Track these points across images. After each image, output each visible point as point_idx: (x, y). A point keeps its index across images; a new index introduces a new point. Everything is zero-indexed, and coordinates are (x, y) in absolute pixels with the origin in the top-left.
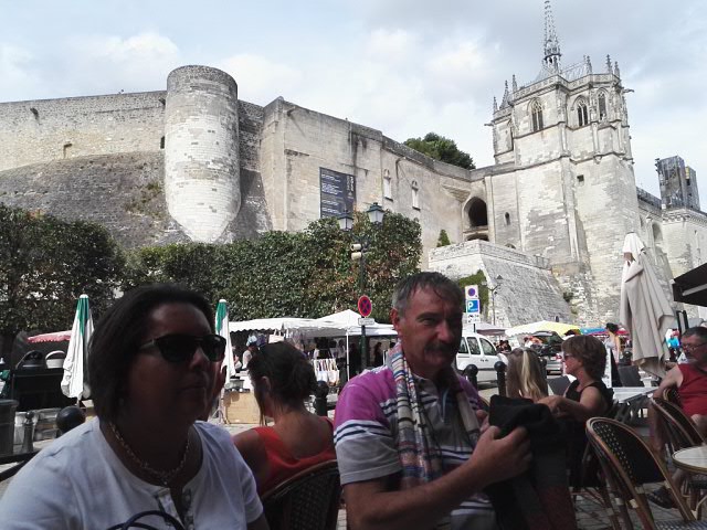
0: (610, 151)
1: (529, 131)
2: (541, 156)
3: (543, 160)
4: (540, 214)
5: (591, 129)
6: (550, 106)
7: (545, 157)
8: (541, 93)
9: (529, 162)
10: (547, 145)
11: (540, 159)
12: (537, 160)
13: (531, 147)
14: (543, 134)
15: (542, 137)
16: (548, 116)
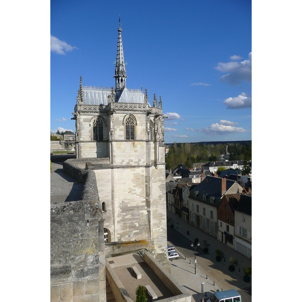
0: (163, 162)
1: (124, 139)
2: (132, 161)
3: (133, 164)
4: (129, 205)
6: (142, 126)
7: (135, 163)
8: (136, 112)
9: (122, 163)
10: (137, 153)
11: (130, 163)
12: (128, 163)
13: (124, 152)
14: (135, 144)
15: (134, 146)
16: (140, 132)
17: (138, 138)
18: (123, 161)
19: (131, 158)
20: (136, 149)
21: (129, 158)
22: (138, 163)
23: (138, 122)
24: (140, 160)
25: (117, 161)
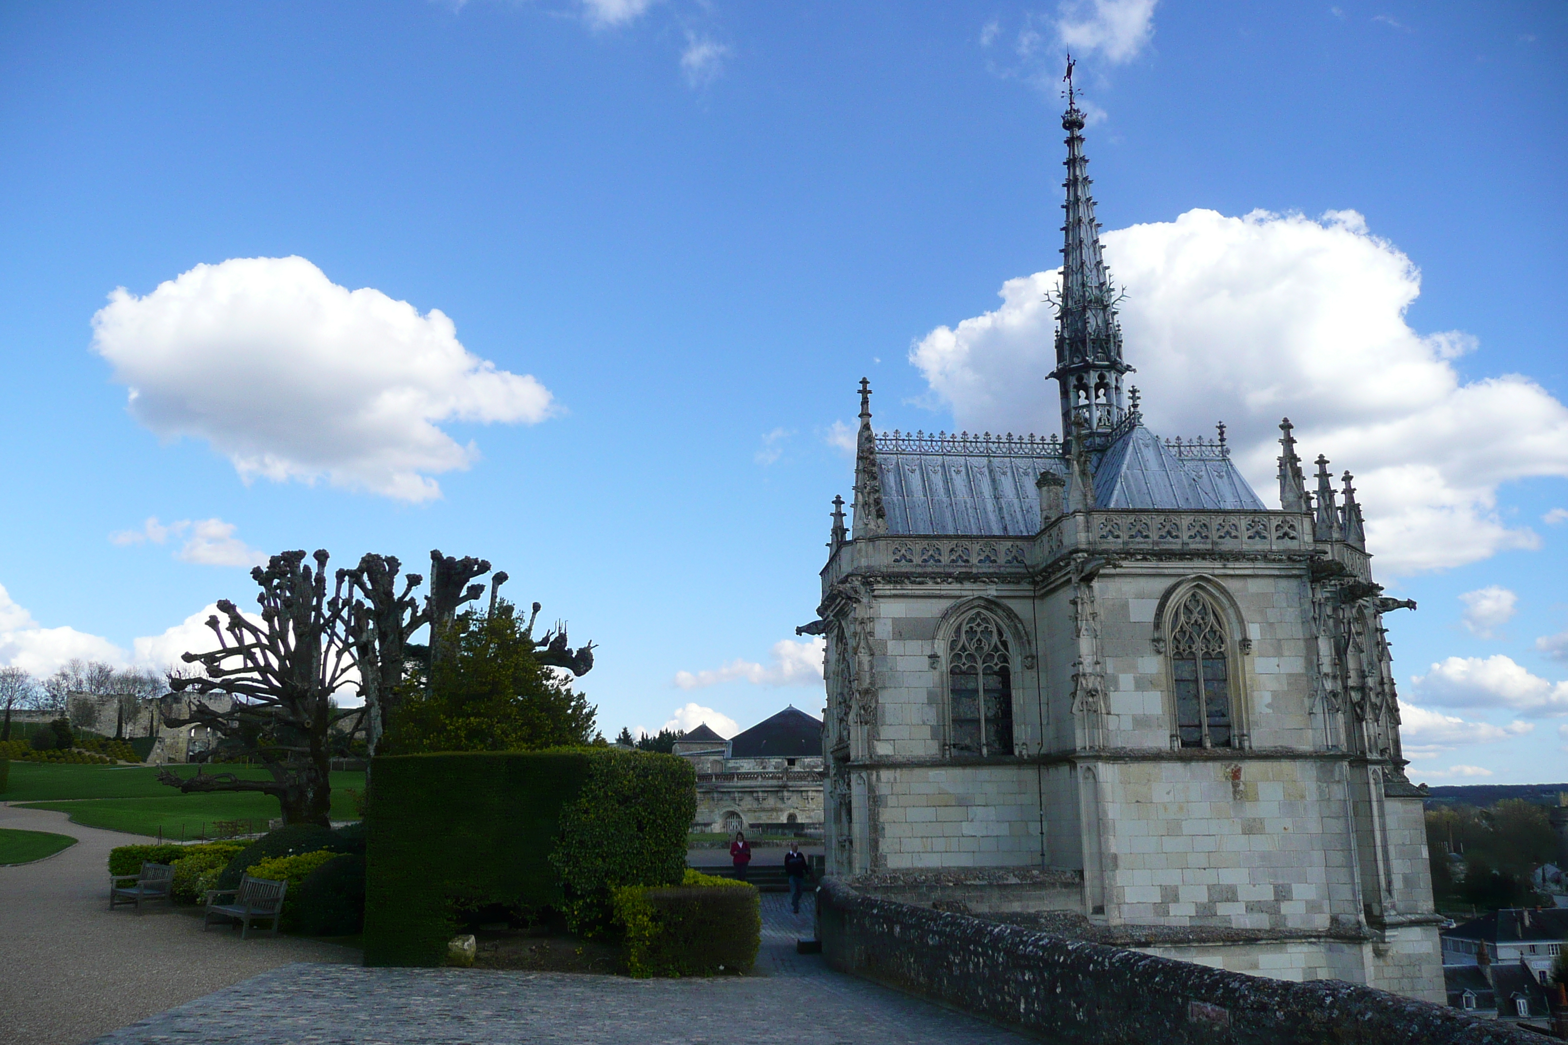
0: (1424, 908)
1: (1166, 743)
3: (1239, 917)
6: (1279, 653)
7: (1250, 908)
8: (1235, 569)
9: (1162, 908)
10: (1261, 844)
11: (1222, 909)
13: (1173, 829)
14: (1242, 779)
15: (1235, 792)
16: (1267, 698)
17: (1259, 740)
18: (1171, 895)
19: (1228, 877)
20: (1250, 810)
21: (1210, 877)
22: (1273, 909)
23: (1254, 632)
24: (1284, 894)
25: (1130, 896)
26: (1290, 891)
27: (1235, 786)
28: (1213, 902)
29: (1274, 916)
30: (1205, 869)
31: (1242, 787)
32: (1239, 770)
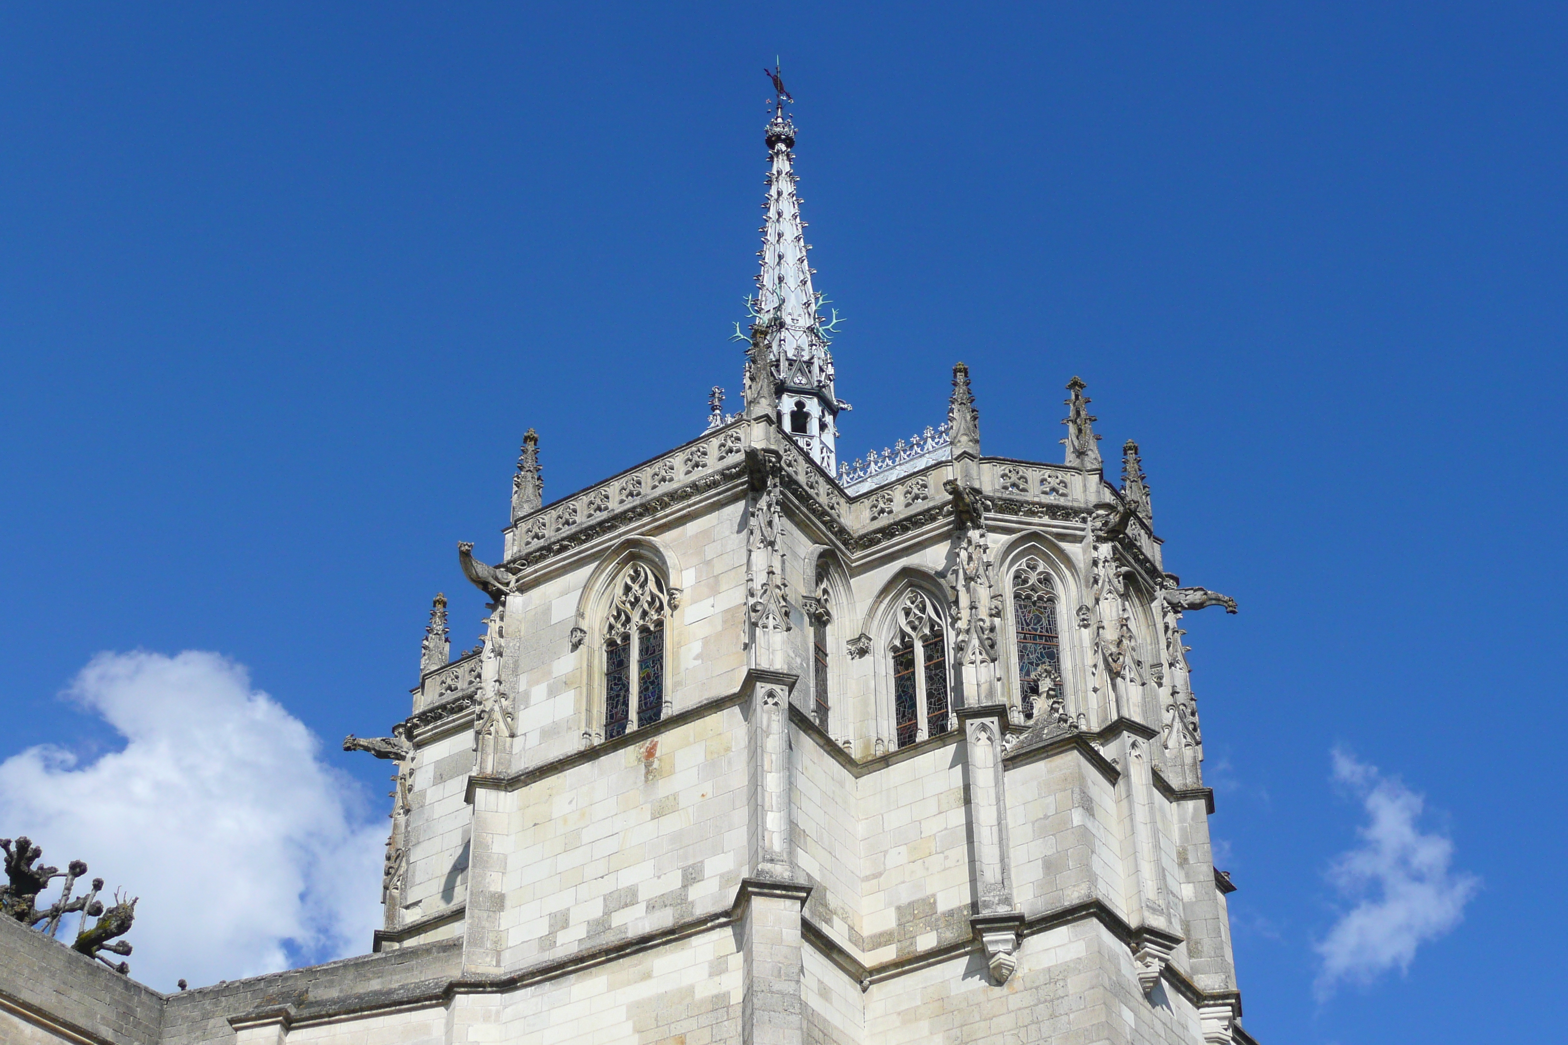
0: (1073, 896)
1: (574, 745)
2: (628, 898)
3: (635, 922)
5: (962, 759)
7: (651, 907)
8: (665, 517)
9: (548, 941)
10: (671, 823)
11: (618, 919)
12: (601, 925)
13: (572, 843)
14: (658, 754)
15: (648, 772)
16: (696, 647)
17: (680, 700)
18: (561, 921)
19: (626, 879)
20: (664, 788)
21: (608, 886)
22: (680, 899)
24: (693, 876)
25: (514, 938)
26: (702, 871)
27: (648, 766)
28: (607, 913)
29: (679, 907)
30: (602, 877)
31: (656, 764)
32: (654, 746)
